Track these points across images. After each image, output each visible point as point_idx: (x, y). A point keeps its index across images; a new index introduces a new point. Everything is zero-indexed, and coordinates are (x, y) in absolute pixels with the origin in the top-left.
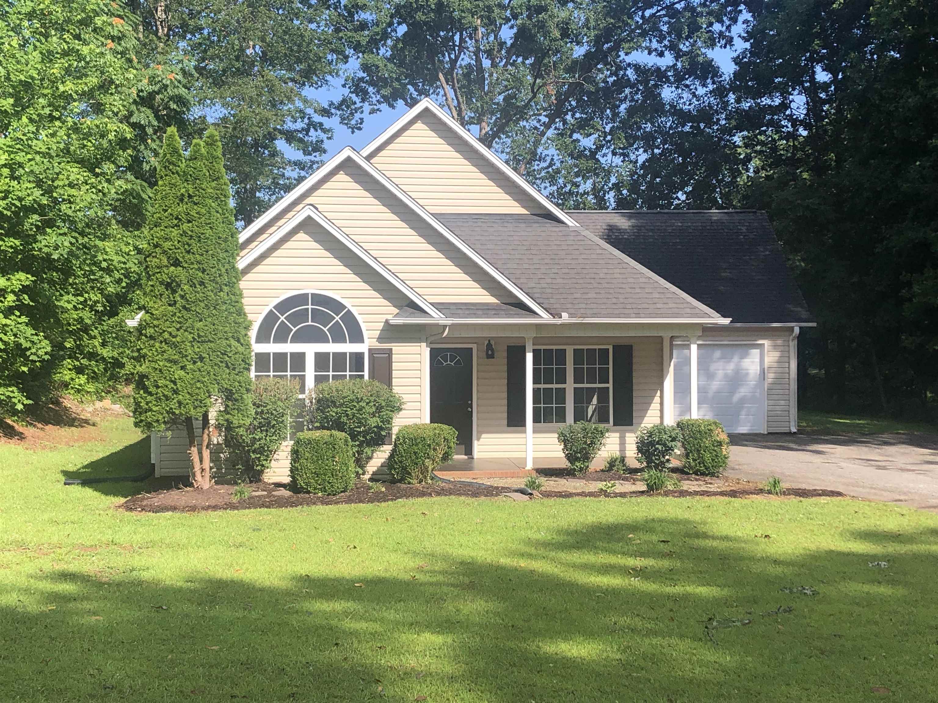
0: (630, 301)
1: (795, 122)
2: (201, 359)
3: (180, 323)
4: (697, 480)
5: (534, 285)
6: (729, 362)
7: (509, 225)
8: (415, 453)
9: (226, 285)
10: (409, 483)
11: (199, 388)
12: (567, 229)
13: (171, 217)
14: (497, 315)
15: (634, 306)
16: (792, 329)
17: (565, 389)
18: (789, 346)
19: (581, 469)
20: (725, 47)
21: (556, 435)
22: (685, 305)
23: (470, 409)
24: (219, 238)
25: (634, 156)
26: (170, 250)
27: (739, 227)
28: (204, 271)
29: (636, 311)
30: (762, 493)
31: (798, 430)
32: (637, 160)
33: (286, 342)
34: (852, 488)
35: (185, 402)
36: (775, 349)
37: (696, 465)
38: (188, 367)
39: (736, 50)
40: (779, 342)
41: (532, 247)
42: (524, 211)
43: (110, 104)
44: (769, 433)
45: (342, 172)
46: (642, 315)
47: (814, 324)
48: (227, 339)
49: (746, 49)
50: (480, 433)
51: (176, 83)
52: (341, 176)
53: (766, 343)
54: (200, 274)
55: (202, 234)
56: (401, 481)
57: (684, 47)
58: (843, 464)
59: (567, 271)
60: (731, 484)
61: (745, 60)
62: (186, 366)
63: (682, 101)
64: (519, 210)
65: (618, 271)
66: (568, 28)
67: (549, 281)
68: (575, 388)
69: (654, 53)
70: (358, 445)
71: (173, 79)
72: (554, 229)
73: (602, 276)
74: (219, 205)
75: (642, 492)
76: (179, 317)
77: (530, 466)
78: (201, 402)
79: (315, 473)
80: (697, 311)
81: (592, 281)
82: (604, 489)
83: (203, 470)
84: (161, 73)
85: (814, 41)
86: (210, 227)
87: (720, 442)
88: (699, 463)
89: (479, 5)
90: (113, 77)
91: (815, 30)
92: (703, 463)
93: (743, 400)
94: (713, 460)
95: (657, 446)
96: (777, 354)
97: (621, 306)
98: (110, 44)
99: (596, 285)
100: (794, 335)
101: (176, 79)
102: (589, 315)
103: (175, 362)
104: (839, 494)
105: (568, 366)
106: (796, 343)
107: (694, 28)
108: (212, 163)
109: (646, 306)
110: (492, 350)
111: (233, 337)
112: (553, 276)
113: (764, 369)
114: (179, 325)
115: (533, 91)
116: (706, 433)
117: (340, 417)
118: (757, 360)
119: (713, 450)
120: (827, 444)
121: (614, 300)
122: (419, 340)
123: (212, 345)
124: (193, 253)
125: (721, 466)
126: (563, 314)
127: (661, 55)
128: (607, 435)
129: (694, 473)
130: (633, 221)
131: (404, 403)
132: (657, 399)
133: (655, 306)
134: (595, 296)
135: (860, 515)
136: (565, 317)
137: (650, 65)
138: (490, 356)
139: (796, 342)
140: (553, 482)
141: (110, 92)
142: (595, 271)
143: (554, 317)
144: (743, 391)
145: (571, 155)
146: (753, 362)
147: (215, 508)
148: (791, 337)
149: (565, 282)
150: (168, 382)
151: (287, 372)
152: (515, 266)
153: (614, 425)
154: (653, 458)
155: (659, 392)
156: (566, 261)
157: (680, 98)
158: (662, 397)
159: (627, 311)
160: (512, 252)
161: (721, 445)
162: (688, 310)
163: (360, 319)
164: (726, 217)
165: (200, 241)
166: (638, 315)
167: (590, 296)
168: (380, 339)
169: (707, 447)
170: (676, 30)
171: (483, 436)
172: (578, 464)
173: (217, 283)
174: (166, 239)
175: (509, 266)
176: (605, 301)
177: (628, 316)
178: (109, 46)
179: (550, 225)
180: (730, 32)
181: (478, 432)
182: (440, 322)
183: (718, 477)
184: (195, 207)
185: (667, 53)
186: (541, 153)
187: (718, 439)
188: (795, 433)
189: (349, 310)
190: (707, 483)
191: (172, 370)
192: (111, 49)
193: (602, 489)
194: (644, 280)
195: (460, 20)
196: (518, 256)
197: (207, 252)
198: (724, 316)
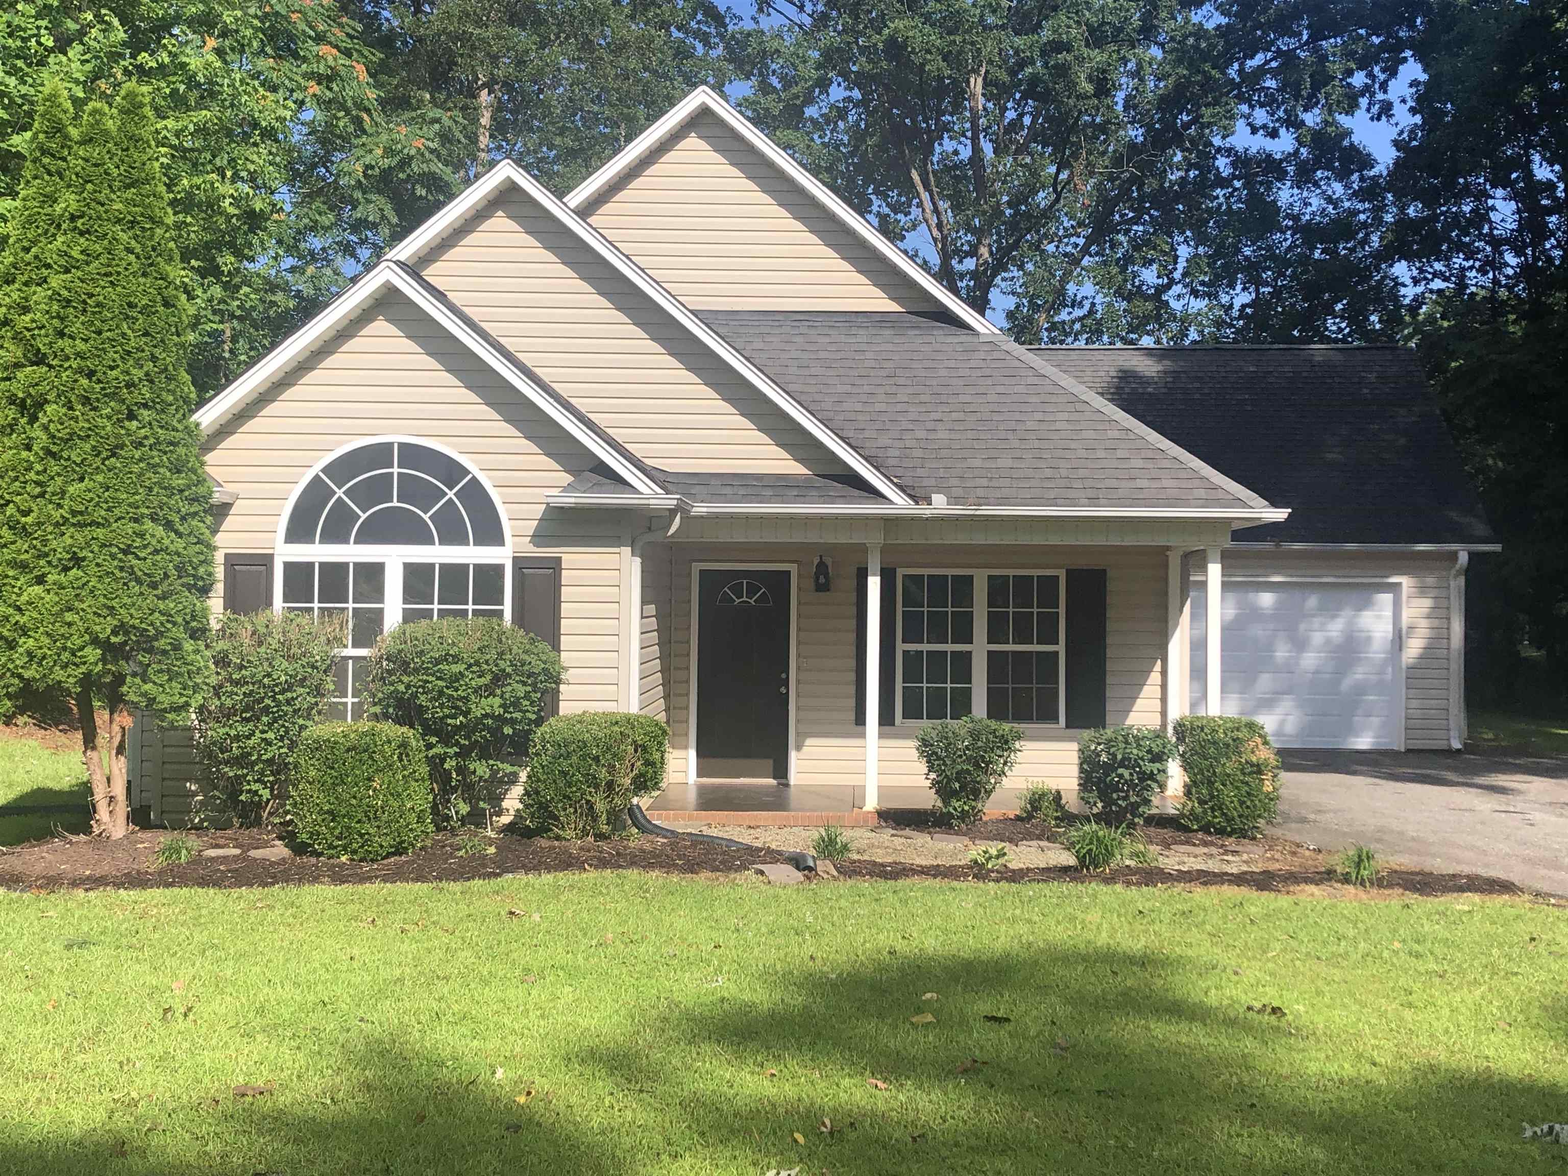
0: (1082, 473)
1: (1496, 243)
2: (77, 561)
3: (38, 483)
4: (1205, 844)
5: (888, 442)
6: (1334, 617)
7: (861, 332)
8: (564, 774)
9: (145, 406)
10: (558, 838)
11: (70, 624)
12: (975, 340)
13: (37, 263)
14: (801, 498)
15: (1088, 483)
16: (1454, 556)
17: (970, 652)
18: (1448, 588)
19: (964, 815)
20: (1379, 119)
21: (914, 743)
22: (1197, 483)
23: (783, 690)
24: (131, 305)
25: (1228, 298)
26: (28, 330)
27: (1363, 374)
28: (91, 374)
29: (1091, 493)
30: (1330, 880)
31: (1465, 744)
32: (1232, 304)
33: (346, 541)
34: (1543, 872)
35: (39, 653)
36: (1422, 592)
37: (1205, 812)
38: (50, 578)
39: (1397, 124)
40: (1430, 580)
41: (899, 372)
42: (894, 307)
43: (247, 159)
44: (1409, 751)
45: (500, 213)
46: (1102, 501)
47: (1497, 548)
48: (136, 521)
49: (1416, 124)
50: (802, 736)
51: (427, 154)
52: (500, 221)
53: (1405, 582)
54: (84, 382)
55: (91, 296)
56: (542, 831)
57: (1312, 118)
58: (1537, 816)
59: (961, 416)
60: (1278, 856)
61: (1415, 143)
62: (44, 575)
63: (1309, 209)
64: (882, 303)
65: (1066, 416)
66: (1105, 79)
67: (921, 434)
68: (989, 653)
69: (1261, 132)
70: (457, 755)
71: (422, 148)
72: (950, 339)
73: (1030, 425)
74: (136, 237)
75: (1065, 870)
76: (38, 473)
77: (871, 804)
78: (74, 655)
79: (330, 812)
80: (1220, 494)
81: (1010, 435)
82: (981, 860)
83: (112, 799)
84: (402, 137)
85: (1523, 88)
86: (111, 282)
87: (1258, 765)
88: (1213, 809)
89: (955, 41)
90: (257, 115)
91: (1525, 69)
92: (1221, 809)
93: (1360, 690)
94: (1242, 803)
95: (1120, 771)
96: (1427, 603)
97: (1063, 483)
98: (314, 88)
99: (1016, 444)
100: (1458, 567)
101: (427, 148)
102: (992, 500)
103: (24, 567)
104: (1505, 887)
105: (976, 610)
106: (1463, 584)
107: (1321, 79)
108: (127, 149)
109: (1114, 483)
110: (826, 576)
111: (154, 518)
112: (930, 426)
113: (1400, 631)
114: (38, 490)
115: (1055, 190)
116: (1227, 746)
117: (415, 696)
118: (1388, 613)
119: (1242, 782)
120: (1516, 772)
121: (1048, 473)
122: (614, 541)
123: (100, 532)
124: (71, 337)
125: (1259, 816)
126: (935, 497)
127: (1274, 134)
128: (1017, 745)
129: (1200, 829)
130: (1168, 363)
131: (566, 669)
132: (1155, 677)
133: (1132, 484)
134: (1009, 463)
135: (1542, 947)
136: (940, 504)
137: (1254, 150)
138: (823, 588)
139: (1462, 580)
140: (903, 840)
141: (252, 140)
142: (1017, 416)
143: (917, 503)
144: (1359, 674)
145: (1119, 293)
146: (1379, 617)
147: (96, 882)
148: (1453, 572)
149: (952, 436)
150: (11, 611)
151: (347, 602)
152: (859, 407)
153: (1067, 727)
154: (1115, 796)
155: (1159, 662)
156: (962, 398)
157: (1305, 204)
158: (1164, 673)
159: (1071, 494)
160: (858, 381)
161: (1260, 772)
162: (1202, 493)
163: (495, 495)
164: (1339, 357)
165: (85, 310)
166: (1093, 501)
167: (1000, 463)
168: (538, 538)
169: (1228, 775)
170: (1290, 87)
171: (809, 741)
172: (957, 805)
173: (123, 401)
174: (24, 308)
175: (845, 406)
176: (1030, 473)
177: (1073, 503)
178: (311, 91)
179: (942, 335)
180: (1385, 92)
181: (798, 734)
182: (652, 502)
183: (1254, 838)
184: (82, 240)
185: (1282, 131)
186: (1075, 295)
187: (1254, 759)
188: (1458, 751)
189: (474, 477)
190: (1226, 852)
191: (19, 584)
192: (315, 95)
193: (976, 862)
194: (1116, 434)
195: (923, 65)
196: (867, 389)
197: (99, 333)
198: (1274, 504)
